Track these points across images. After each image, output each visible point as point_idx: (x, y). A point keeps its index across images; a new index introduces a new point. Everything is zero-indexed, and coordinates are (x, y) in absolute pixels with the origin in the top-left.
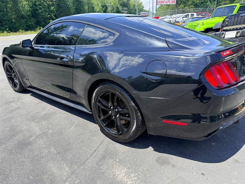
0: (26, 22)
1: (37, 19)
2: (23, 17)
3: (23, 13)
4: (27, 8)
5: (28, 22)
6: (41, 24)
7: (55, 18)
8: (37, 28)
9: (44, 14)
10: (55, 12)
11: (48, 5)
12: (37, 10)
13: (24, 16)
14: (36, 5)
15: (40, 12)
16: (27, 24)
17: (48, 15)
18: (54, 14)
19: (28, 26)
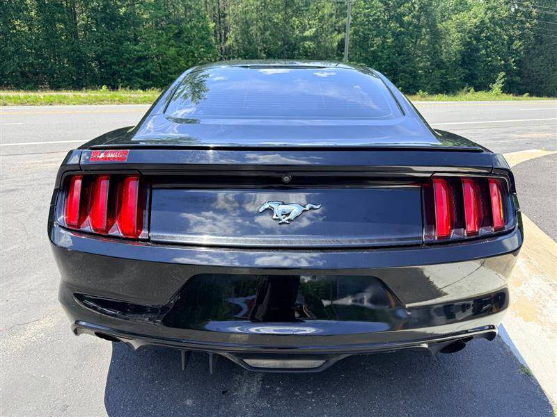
0: (442, 77)
1: (470, 70)
2: (439, 65)
3: (443, 57)
4: (456, 47)
5: (447, 76)
6: (474, 81)
7: (515, 68)
8: (463, 88)
9: (492, 58)
10: (522, 53)
11: (510, 37)
12: (478, 50)
13: (443, 63)
14: (478, 39)
15: (484, 55)
16: (444, 81)
17: (501, 60)
18: (518, 58)
19: (444, 83)
